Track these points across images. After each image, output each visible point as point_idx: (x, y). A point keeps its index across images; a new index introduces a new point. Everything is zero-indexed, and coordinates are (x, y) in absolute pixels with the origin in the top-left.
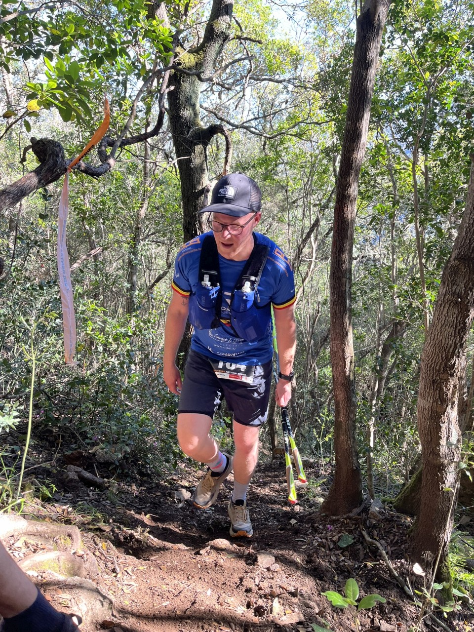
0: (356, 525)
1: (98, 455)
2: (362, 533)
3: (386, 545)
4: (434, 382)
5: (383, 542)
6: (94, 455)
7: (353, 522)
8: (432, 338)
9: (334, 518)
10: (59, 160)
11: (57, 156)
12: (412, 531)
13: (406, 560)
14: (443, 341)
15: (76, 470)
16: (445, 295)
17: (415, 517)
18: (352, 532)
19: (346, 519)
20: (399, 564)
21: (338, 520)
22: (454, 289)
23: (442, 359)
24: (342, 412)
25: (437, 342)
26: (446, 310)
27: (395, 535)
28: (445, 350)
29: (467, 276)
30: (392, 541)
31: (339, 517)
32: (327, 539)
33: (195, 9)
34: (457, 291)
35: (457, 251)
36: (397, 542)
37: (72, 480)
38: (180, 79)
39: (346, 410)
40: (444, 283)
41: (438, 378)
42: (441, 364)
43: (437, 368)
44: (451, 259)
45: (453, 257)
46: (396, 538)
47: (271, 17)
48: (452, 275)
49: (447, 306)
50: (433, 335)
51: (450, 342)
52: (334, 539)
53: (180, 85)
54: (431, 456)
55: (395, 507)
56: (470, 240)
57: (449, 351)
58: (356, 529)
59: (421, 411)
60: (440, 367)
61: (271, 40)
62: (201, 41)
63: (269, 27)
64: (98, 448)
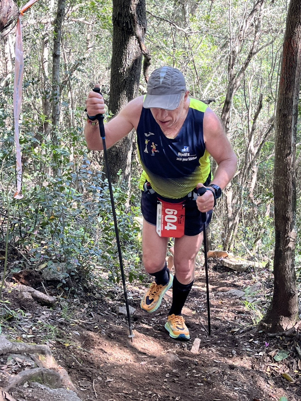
0: (291, 341)
1: (45, 273)
2: (295, 349)
6: (41, 273)
7: (289, 339)
9: (271, 335)
10: (12, 6)
15: (29, 290)
18: (287, 348)
19: (282, 336)
21: (274, 337)
31: (276, 334)
37: (27, 300)
52: (270, 353)
58: (290, 345)
64: (43, 266)
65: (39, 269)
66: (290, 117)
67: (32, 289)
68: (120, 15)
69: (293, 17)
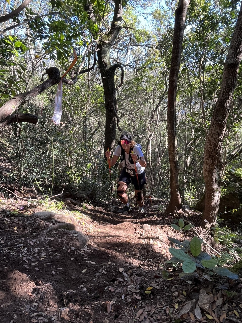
0: (179, 216)
1: (77, 195)
3: (191, 222)
4: (210, 157)
5: (191, 221)
6: (76, 195)
8: (209, 139)
9: (171, 214)
10: (58, 75)
11: (57, 73)
12: (201, 217)
13: (200, 227)
14: (214, 140)
16: (214, 121)
17: (203, 212)
18: (178, 218)
20: (197, 229)
21: (173, 214)
22: (218, 118)
23: (213, 147)
24: (173, 172)
25: (211, 141)
26: (214, 127)
27: (195, 218)
28: (214, 143)
29: (223, 113)
30: (194, 221)
32: (168, 221)
33: (107, 17)
34: (219, 119)
35: (219, 103)
36: (196, 221)
37: (69, 203)
38: (102, 45)
39: (175, 172)
40: (214, 116)
41: (212, 155)
42: (213, 149)
43: (211, 151)
44: (216, 106)
45: (217, 106)
46: (196, 219)
47: (137, 20)
48: (217, 113)
49: (215, 125)
50: (209, 138)
51: (217, 140)
52: (171, 221)
53: (102, 48)
54: (209, 186)
55: (194, 209)
56: (224, 98)
57: (216, 144)
59: (205, 169)
60: (212, 150)
61: (137, 30)
62: (110, 30)
63: (137, 24)
64: (77, 192)
65: (75, 194)
66: (173, 119)
67: (71, 199)
68: (108, 105)
69: (171, 78)
